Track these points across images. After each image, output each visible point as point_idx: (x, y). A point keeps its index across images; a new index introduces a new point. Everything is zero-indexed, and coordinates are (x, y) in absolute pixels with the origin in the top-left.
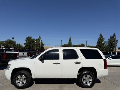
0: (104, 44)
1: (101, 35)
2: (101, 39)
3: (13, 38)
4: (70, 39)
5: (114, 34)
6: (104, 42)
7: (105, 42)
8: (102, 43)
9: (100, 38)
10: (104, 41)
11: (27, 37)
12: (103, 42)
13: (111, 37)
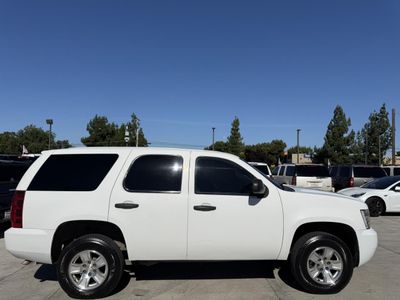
0: (348, 141)
1: (338, 112)
2: (338, 124)
3: (50, 122)
4: (236, 124)
5: (383, 108)
6: (349, 132)
7: (353, 133)
8: (341, 135)
9: (335, 119)
10: (350, 129)
11: (92, 118)
12: (345, 135)
13: (373, 119)
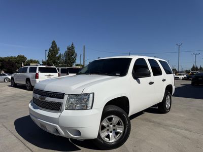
0: (59, 58)
1: (54, 43)
2: (54, 50)
5: (73, 45)
6: (59, 54)
7: (60, 54)
8: (55, 55)
9: (52, 47)
10: (59, 52)
12: (57, 55)
13: (69, 49)
